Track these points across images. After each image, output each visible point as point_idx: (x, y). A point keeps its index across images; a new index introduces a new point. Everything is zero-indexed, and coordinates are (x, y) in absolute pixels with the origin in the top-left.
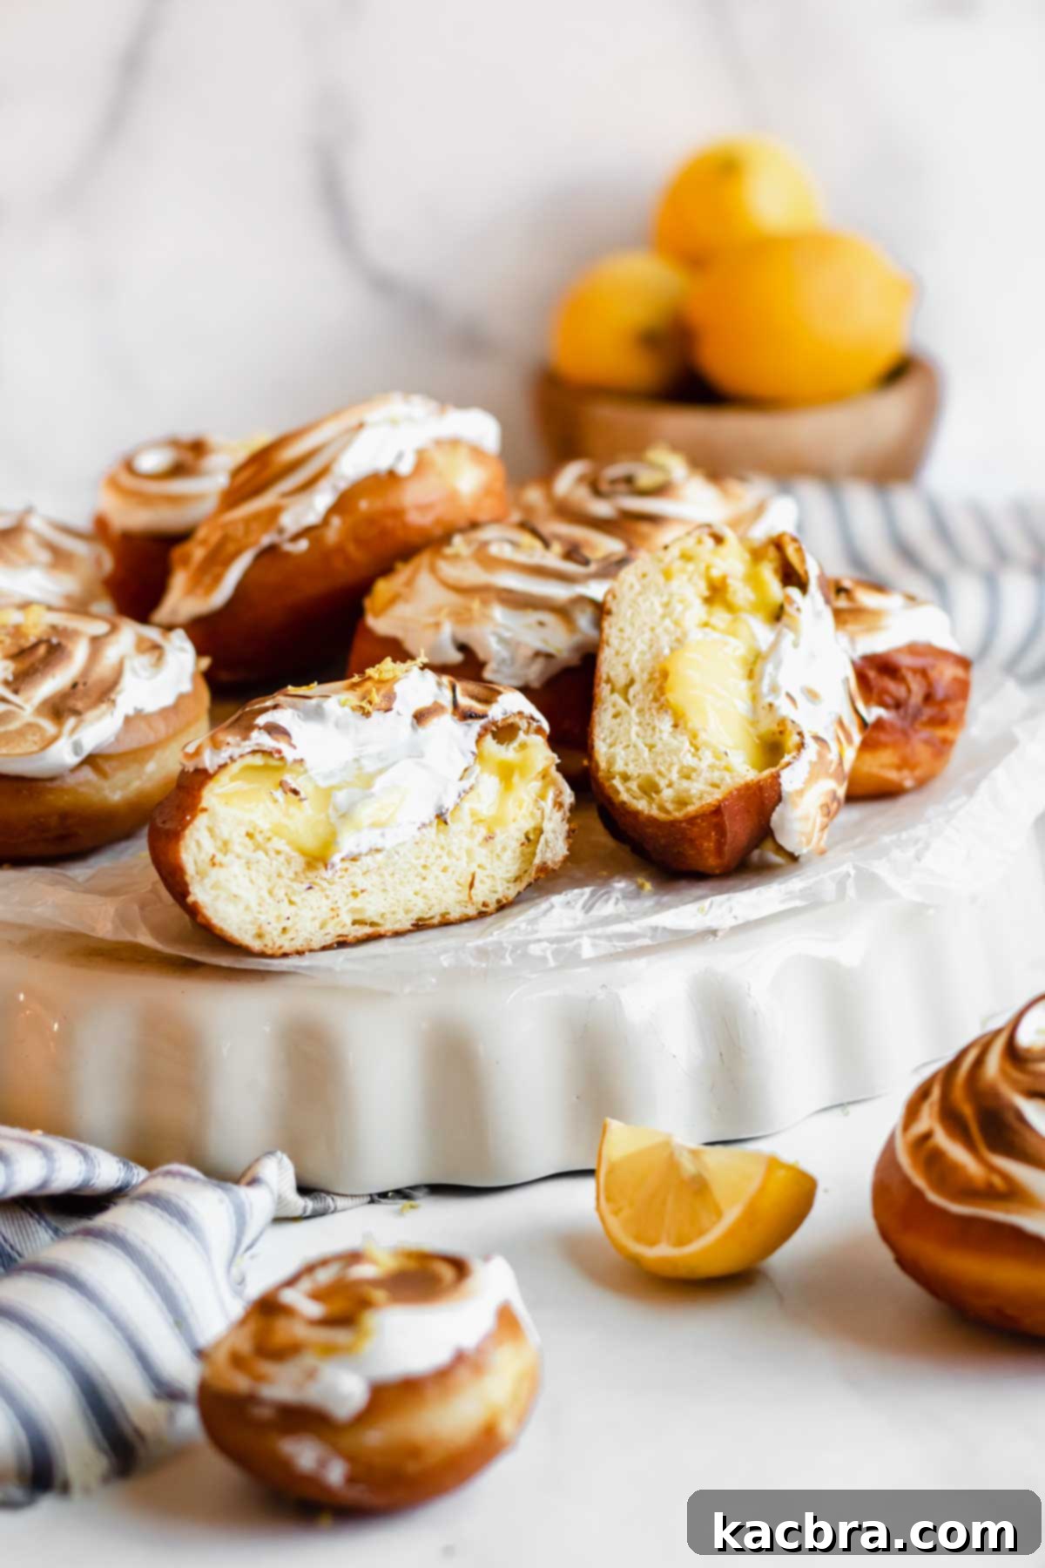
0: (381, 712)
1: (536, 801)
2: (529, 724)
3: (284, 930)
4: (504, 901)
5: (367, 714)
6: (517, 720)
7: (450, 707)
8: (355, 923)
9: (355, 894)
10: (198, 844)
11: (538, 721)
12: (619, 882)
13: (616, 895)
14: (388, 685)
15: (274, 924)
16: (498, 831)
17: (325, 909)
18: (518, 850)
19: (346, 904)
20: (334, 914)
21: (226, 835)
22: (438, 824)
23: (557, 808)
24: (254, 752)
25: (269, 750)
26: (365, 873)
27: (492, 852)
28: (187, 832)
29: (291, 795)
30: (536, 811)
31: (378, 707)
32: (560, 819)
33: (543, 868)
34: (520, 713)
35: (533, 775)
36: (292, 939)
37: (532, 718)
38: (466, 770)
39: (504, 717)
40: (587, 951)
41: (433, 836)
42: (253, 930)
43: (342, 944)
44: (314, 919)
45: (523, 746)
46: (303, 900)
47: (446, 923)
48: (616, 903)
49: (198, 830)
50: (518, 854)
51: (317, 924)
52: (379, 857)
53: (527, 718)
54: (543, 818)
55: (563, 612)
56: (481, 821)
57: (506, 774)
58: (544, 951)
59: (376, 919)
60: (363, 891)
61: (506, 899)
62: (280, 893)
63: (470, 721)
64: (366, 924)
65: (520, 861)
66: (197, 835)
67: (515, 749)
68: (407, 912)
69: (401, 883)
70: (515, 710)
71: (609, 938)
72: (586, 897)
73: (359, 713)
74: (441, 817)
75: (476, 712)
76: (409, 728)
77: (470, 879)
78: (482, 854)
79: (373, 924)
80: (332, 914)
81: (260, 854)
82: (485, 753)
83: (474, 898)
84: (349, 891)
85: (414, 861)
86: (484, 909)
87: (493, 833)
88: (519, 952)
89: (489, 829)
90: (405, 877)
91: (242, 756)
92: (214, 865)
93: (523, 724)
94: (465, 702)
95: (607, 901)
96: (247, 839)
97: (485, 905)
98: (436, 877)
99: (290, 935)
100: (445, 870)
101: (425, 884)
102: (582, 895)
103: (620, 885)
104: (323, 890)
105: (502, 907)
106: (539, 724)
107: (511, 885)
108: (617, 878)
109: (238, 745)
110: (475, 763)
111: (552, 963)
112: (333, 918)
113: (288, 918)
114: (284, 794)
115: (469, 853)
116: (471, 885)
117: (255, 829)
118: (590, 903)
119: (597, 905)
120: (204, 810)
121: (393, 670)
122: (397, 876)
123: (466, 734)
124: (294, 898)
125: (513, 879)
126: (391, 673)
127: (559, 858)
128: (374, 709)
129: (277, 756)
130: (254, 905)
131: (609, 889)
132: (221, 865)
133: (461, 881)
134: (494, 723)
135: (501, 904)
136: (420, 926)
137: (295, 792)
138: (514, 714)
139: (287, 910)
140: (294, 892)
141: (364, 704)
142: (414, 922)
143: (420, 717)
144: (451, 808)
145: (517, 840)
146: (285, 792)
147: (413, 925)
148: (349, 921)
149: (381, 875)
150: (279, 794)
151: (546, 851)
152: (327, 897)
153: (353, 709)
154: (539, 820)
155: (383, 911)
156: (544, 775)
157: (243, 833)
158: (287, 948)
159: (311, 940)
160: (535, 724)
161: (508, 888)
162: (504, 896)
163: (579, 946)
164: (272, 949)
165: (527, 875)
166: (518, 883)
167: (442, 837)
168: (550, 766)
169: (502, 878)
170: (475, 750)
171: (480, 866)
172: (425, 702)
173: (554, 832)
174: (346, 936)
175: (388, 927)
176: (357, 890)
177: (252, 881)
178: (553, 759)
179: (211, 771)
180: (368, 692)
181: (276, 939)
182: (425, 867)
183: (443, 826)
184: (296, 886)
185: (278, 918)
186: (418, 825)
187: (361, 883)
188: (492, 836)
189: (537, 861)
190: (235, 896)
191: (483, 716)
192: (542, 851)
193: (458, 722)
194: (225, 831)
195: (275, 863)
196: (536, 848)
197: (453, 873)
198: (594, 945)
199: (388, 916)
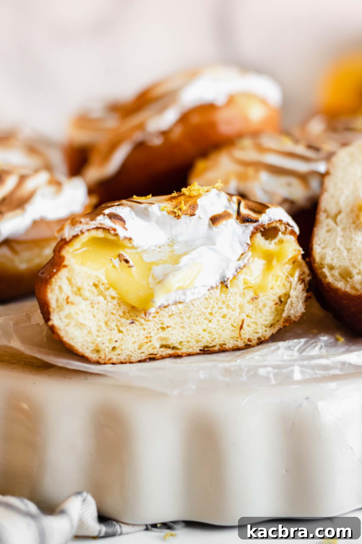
0: (188, 216)
1: (288, 277)
2: (286, 228)
3: (114, 348)
4: (263, 339)
5: (178, 217)
6: (278, 225)
7: (235, 215)
8: (162, 346)
9: (163, 329)
10: (60, 288)
11: (292, 227)
12: (324, 336)
13: (320, 344)
14: (194, 200)
15: (107, 344)
16: (261, 295)
17: (142, 337)
18: (274, 307)
19: (157, 334)
20: (148, 340)
21: (79, 284)
22: (221, 287)
23: (300, 282)
24: (97, 228)
25: (108, 228)
26: (170, 316)
27: (256, 308)
28: (53, 280)
29: (123, 263)
30: (286, 283)
31: (185, 212)
32: (301, 290)
33: (288, 320)
34: (280, 221)
35: (287, 260)
36: (119, 355)
37: (288, 224)
38: (242, 254)
39: (269, 222)
40: (297, 376)
41: (218, 295)
42: (92, 347)
43: (152, 358)
44: (134, 343)
45: (281, 242)
46: (127, 330)
47: (223, 350)
48: (321, 349)
49: (60, 279)
50: (273, 309)
51: (136, 346)
52: (180, 306)
53: (285, 224)
54: (290, 288)
55: (303, 178)
56: (251, 287)
57: (269, 258)
58: (268, 373)
59: (176, 345)
60: (168, 327)
61: (264, 337)
62: (113, 325)
63: (247, 224)
64: (169, 348)
65: (274, 315)
66: (59, 282)
67: (275, 243)
68: (197, 342)
69: (195, 323)
70: (277, 219)
71: (313, 368)
72: (301, 344)
73: (172, 216)
74: (224, 283)
75: (252, 218)
76: (206, 227)
77: (240, 323)
78: (249, 308)
79: (174, 348)
80: (146, 340)
81: (101, 298)
82: (256, 244)
83: (243, 336)
84: (159, 326)
85: (204, 310)
86: (249, 343)
87: (257, 295)
88: (252, 373)
89: (255, 293)
90: (197, 319)
91: (88, 230)
92: (68, 303)
93: (282, 228)
94: (244, 211)
95: (314, 347)
96: (94, 287)
97: (249, 340)
98: (218, 321)
99: (118, 352)
100: (224, 316)
101: (210, 325)
102: (299, 343)
103: (324, 338)
104: (142, 324)
105: (261, 342)
106: (292, 228)
107: (268, 329)
108: (322, 334)
109: (87, 224)
110: (248, 251)
111: (273, 382)
112: (147, 343)
113: (116, 341)
114: (119, 262)
115: (241, 307)
116: (241, 327)
117: (99, 282)
118: (303, 348)
119: (307, 349)
120: (65, 266)
121: (198, 190)
122: (192, 318)
123: (244, 232)
124: (121, 329)
125: (269, 325)
126: (197, 191)
127: (299, 314)
128: (182, 214)
129: (112, 232)
130: (94, 330)
131: (317, 340)
132: (72, 303)
133: (234, 324)
134: (262, 226)
135: (261, 340)
136: (206, 351)
137: (127, 261)
138: (276, 221)
139: (116, 335)
140: (122, 324)
141: (176, 210)
142: (201, 348)
143: (214, 220)
144: (231, 278)
145: (273, 301)
146: (120, 260)
147: (200, 350)
148: (158, 345)
149: (182, 318)
150: (116, 261)
151: (291, 309)
152: (144, 329)
153: (169, 213)
154: (288, 289)
155: (181, 340)
156: (294, 261)
157: (91, 284)
158: (115, 359)
159: (131, 356)
160: (290, 228)
161: (266, 331)
162: (262, 336)
163: (292, 371)
164: (104, 360)
165: (279, 323)
166: (272, 328)
167: (223, 295)
168: (298, 255)
169: (262, 324)
170: (249, 242)
171: (247, 316)
172: (218, 210)
173: (297, 297)
174: (155, 355)
175: (184, 350)
176: (164, 326)
177: (94, 316)
178: (300, 251)
179: (68, 239)
180: (180, 203)
181: (107, 354)
182: (211, 314)
183: (224, 289)
184: (123, 320)
185: (110, 340)
186: (209, 287)
187: (167, 322)
188: (257, 297)
189: (285, 315)
190: (81, 324)
191: (257, 221)
192: (288, 309)
193: (240, 224)
194: (78, 281)
195: (110, 304)
196: (285, 307)
197: (230, 319)
198: (302, 372)
199: (185, 343)
